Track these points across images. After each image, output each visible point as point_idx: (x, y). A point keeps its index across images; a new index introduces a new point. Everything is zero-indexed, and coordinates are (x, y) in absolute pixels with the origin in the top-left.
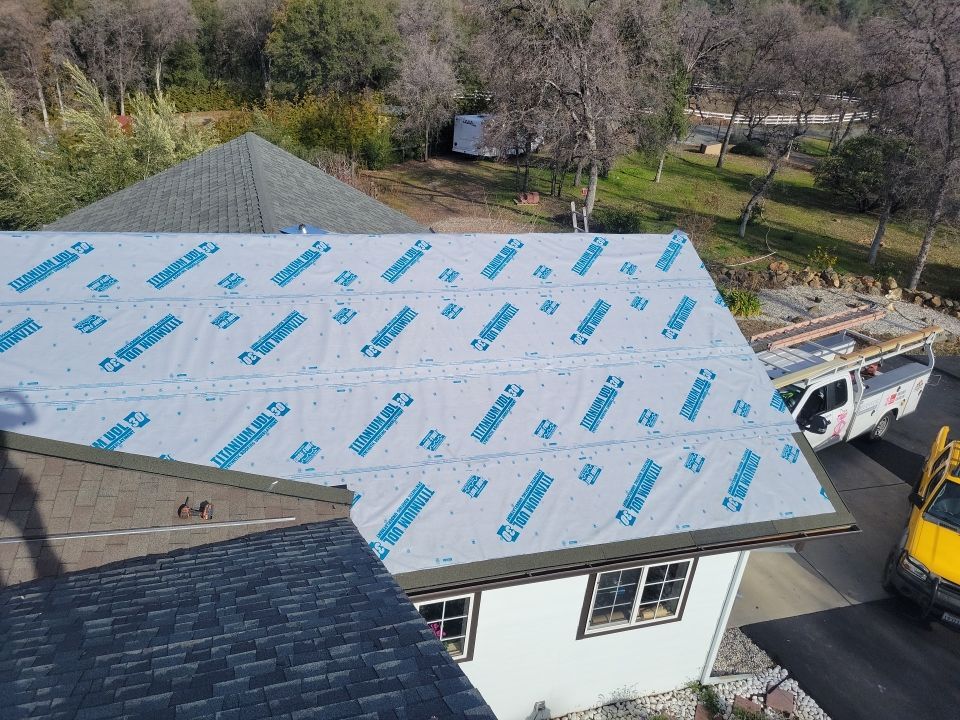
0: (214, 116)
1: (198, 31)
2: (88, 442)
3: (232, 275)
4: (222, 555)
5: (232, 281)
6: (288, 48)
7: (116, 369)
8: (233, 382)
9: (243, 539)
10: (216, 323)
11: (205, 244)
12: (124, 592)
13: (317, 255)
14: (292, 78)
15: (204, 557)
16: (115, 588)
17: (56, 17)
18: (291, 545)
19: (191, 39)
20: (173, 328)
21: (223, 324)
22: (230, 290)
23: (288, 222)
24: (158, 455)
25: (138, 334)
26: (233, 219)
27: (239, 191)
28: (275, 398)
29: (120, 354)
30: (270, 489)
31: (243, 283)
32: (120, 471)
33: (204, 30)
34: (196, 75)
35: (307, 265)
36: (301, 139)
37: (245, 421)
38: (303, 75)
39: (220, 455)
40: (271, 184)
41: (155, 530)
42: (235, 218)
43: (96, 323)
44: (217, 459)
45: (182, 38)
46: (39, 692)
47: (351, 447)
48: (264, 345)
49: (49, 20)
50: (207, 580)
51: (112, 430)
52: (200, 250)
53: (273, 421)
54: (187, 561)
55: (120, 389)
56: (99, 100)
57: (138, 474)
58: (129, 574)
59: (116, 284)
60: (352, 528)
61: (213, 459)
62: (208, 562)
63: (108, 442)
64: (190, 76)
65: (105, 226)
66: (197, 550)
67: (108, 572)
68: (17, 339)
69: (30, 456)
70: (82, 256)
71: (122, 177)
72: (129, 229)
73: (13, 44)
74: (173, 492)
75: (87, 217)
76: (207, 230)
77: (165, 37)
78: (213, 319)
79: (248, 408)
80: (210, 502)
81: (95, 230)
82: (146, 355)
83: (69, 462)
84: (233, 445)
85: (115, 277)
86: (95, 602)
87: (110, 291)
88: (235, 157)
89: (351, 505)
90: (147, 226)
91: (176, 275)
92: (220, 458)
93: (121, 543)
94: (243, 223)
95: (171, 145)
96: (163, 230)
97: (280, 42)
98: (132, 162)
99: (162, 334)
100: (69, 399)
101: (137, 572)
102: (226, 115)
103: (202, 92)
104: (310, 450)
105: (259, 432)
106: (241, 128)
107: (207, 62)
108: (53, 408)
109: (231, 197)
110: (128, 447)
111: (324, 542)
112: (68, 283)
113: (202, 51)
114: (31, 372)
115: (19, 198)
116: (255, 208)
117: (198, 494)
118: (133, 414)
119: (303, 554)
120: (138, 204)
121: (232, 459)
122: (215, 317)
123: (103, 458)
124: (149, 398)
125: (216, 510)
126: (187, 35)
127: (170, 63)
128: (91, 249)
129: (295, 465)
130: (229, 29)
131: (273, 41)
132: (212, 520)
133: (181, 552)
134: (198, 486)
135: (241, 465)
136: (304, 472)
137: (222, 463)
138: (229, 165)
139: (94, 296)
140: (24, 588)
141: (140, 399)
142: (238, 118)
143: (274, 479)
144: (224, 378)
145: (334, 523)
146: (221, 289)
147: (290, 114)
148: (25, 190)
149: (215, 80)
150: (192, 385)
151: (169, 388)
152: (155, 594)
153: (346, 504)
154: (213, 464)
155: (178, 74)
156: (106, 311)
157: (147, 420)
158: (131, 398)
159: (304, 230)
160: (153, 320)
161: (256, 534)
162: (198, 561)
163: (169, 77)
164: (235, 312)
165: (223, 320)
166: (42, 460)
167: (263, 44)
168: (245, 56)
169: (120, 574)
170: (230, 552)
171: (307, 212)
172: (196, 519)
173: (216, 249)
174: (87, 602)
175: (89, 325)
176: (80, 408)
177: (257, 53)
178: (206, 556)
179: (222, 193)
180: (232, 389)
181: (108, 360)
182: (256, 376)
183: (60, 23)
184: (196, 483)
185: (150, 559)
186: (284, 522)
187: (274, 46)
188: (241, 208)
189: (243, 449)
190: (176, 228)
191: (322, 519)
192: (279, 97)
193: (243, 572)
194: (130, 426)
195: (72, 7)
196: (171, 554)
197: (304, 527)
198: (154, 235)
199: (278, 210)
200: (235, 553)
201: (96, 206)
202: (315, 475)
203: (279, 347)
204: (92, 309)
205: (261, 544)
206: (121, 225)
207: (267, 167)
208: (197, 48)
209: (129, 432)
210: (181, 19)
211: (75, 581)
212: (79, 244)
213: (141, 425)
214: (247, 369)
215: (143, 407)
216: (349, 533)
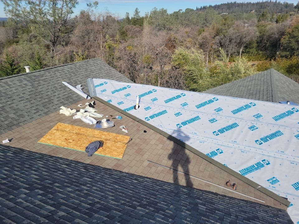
0: (256, 63)
1: (258, 37)
2: (205, 154)
3: (258, 114)
4: (238, 203)
5: (258, 116)
6: (289, 41)
7: (217, 135)
8: (252, 149)
9: (246, 201)
10: (250, 128)
11: (252, 103)
12: (209, 201)
13: (293, 113)
14: (289, 50)
15: (232, 201)
16: (206, 198)
17: (217, 35)
18: (263, 211)
19: (255, 39)
20: (236, 127)
21: (252, 129)
22: (257, 119)
23: (282, 99)
24: (223, 164)
25: (225, 126)
26: (261, 96)
27: (265, 87)
28: (265, 158)
29: (219, 131)
30: (257, 188)
31: (262, 117)
32: (212, 165)
33: (260, 36)
34: (253, 50)
35: (287, 115)
36: (287, 71)
37: (253, 162)
38: (293, 49)
39: (242, 171)
40: (277, 86)
41: (218, 186)
42: (262, 96)
43: (214, 121)
44: (241, 171)
45: (252, 39)
46: (187, 219)
47: (292, 185)
48: (265, 139)
49: (215, 37)
50: (233, 209)
51: (212, 152)
52: (249, 105)
53: (263, 166)
54: (227, 200)
55: (217, 141)
56: (226, 58)
57: (217, 167)
58: (210, 196)
59: (222, 111)
60: (287, 215)
61: (240, 171)
62: (234, 204)
63: (210, 155)
64: (251, 50)
65: (220, 93)
66: (231, 198)
67: (205, 193)
68: (194, 121)
69: (191, 152)
70: (215, 101)
71: (226, 80)
72: (226, 95)
73: (204, 43)
74: (226, 177)
75: (215, 90)
76: (252, 99)
77: (246, 40)
78: (249, 127)
79: (255, 158)
80: (236, 184)
81: (217, 94)
82: (226, 133)
83: (199, 157)
84: (247, 169)
85: (222, 109)
86: (201, 200)
87: (220, 112)
88: (265, 76)
89: (288, 207)
90: (232, 95)
91: (240, 111)
92: (242, 172)
93: (209, 186)
94: (265, 97)
95: (243, 71)
96: (237, 97)
97: (287, 39)
98: (230, 76)
99: (232, 128)
100: (203, 140)
101: (212, 196)
102: (261, 62)
103: (254, 55)
104: (275, 181)
105: (257, 168)
106: (265, 67)
107: (258, 46)
108: (199, 141)
109: (262, 89)
110: (215, 158)
111: (276, 216)
112: (209, 108)
113: (257, 43)
114: (196, 130)
115: (199, 83)
116: (270, 93)
117: (233, 180)
118: (219, 149)
119: (268, 216)
120: (230, 88)
121: (246, 173)
122: (250, 126)
123: (208, 159)
124: (224, 146)
125: (238, 188)
126: (253, 38)
127: (246, 47)
128: (218, 100)
129: (268, 183)
130: (269, 36)
131: (284, 38)
132: (236, 190)
133: (225, 196)
134: (233, 178)
135: (249, 176)
136: (271, 187)
137: (243, 173)
138: (262, 79)
139: (215, 113)
140: (183, 187)
141: (222, 145)
142: (265, 63)
143: (260, 186)
144: (249, 147)
145: (280, 210)
146: (254, 118)
147: (286, 63)
148: (200, 81)
149: (259, 51)
150: (238, 146)
151: (231, 145)
152: (217, 206)
153: (286, 205)
154: (239, 173)
155: (247, 50)
156: (218, 118)
157: (222, 152)
158: (219, 145)
159: (289, 103)
160: (230, 123)
161: (251, 201)
162: (230, 202)
163: (244, 51)
164: (257, 126)
165: (252, 128)
166: (193, 154)
167: (280, 40)
168: (272, 43)
169: (207, 195)
170: (241, 203)
171: (290, 97)
172: (231, 188)
173: (255, 105)
174: (199, 199)
175: (212, 121)
176: (205, 143)
177: (277, 42)
178: (233, 201)
179: (259, 87)
180: (250, 151)
181: (215, 132)
182: (260, 149)
183: (218, 37)
184: (233, 177)
185: (216, 194)
186: (260, 202)
187: (284, 40)
188: (265, 93)
189: (250, 171)
190: (241, 97)
191: (275, 207)
192: (282, 57)
193: (245, 212)
194: (217, 152)
195: (222, 33)
196: (222, 195)
197: (268, 207)
198: (236, 98)
199: (279, 95)
200: (242, 204)
201: (218, 88)
202: (275, 190)
203: (270, 141)
204: (214, 117)
205: (252, 206)
206: (224, 94)
207: (277, 80)
208: (256, 42)
209: (216, 154)
210: (253, 34)
211: (196, 191)
212: (215, 98)
213: (220, 153)
214: (257, 146)
215: (222, 148)
216: (286, 217)
